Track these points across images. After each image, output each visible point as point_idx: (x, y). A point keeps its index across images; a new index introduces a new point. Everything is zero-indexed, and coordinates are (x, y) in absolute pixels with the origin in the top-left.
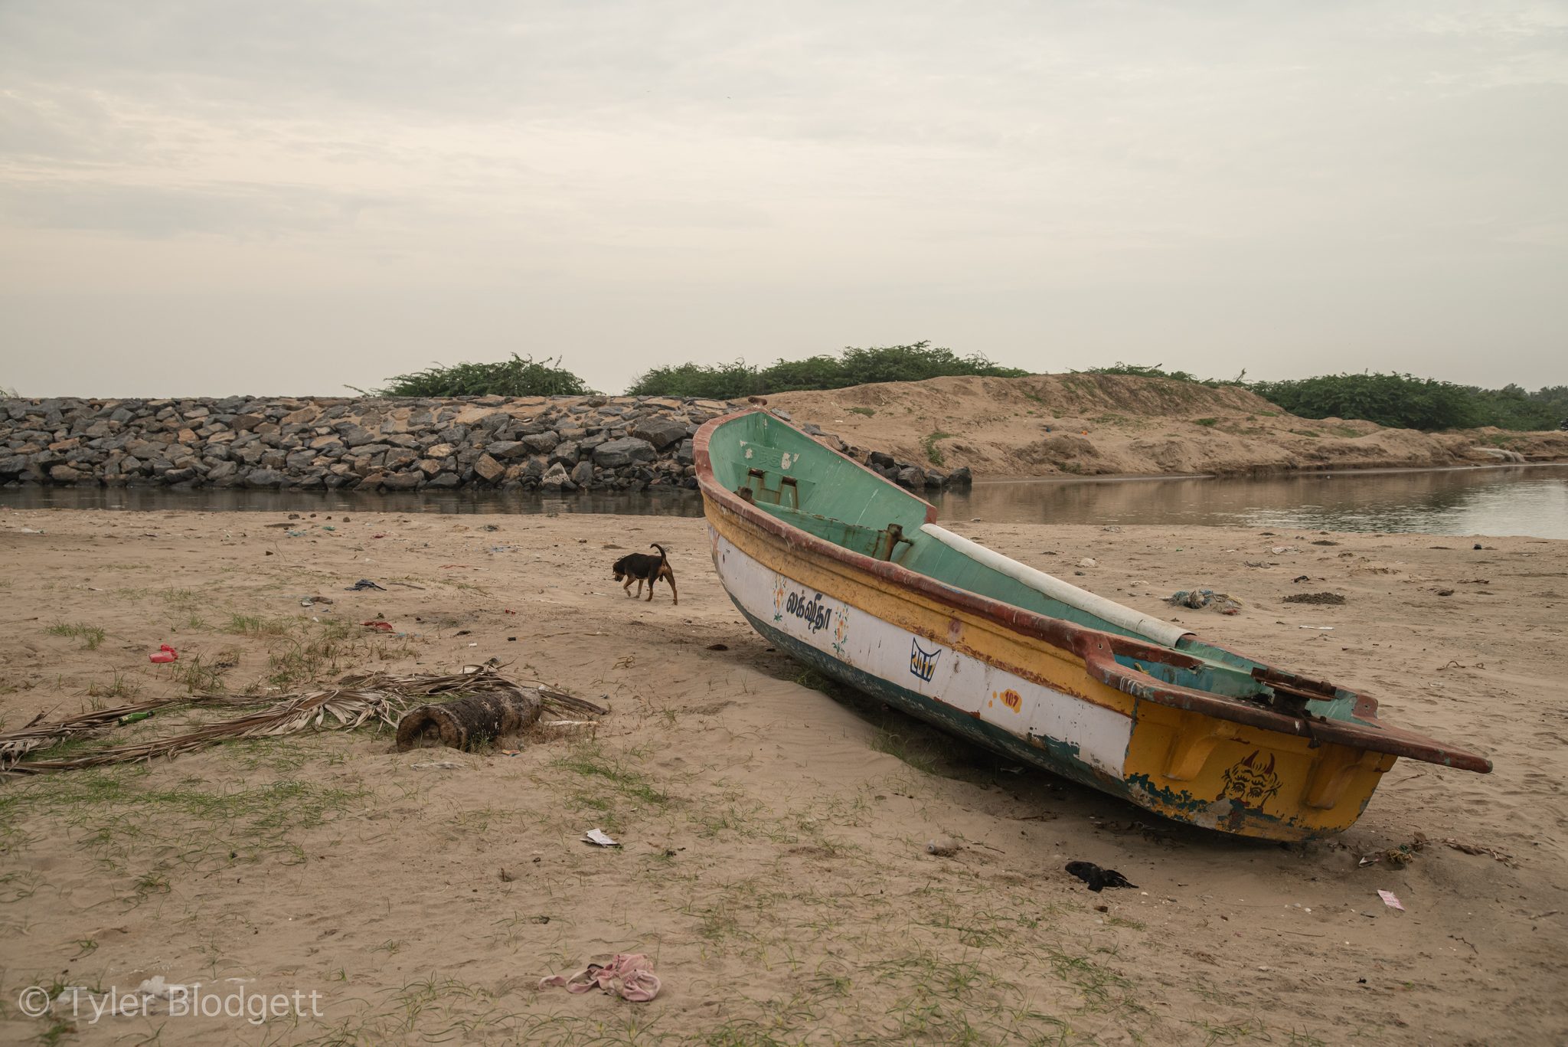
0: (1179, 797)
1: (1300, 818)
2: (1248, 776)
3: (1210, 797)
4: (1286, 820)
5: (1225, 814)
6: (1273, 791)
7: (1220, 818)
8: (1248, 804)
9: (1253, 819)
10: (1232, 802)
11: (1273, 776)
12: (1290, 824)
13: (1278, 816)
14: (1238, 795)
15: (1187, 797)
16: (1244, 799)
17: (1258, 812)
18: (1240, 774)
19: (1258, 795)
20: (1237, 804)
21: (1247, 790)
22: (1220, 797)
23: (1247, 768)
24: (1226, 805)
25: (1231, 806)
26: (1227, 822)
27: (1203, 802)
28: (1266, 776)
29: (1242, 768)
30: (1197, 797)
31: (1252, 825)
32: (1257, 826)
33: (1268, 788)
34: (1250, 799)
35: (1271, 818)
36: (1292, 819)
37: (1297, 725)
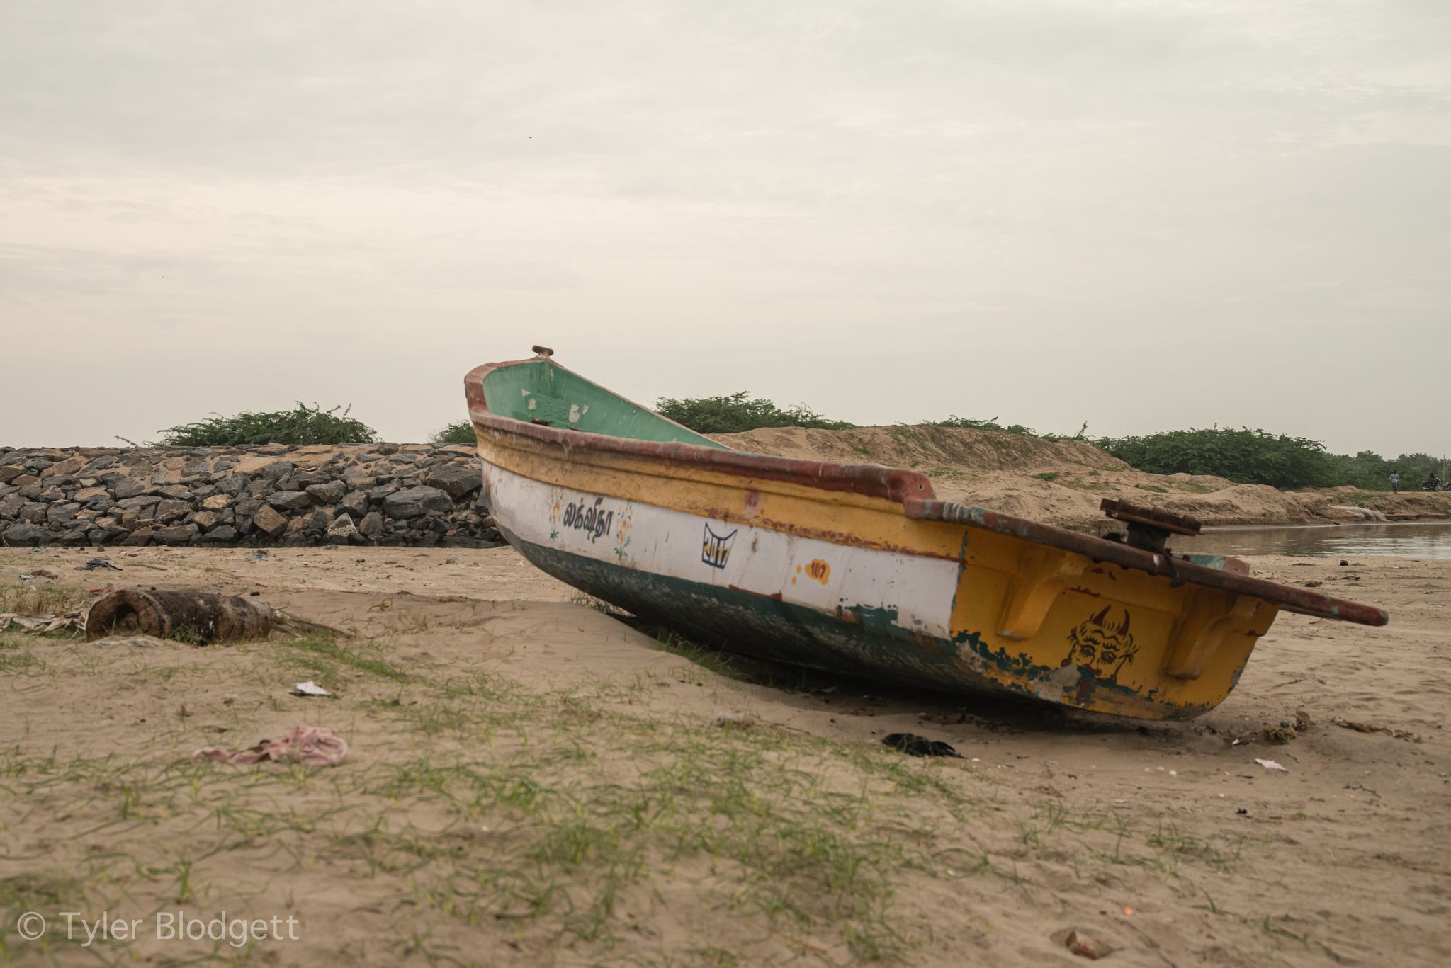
0: (1017, 662)
1: (1161, 691)
2: (1098, 637)
3: (1054, 663)
4: (1145, 693)
5: (1072, 684)
6: (1129, 656)
7: (1067, 689)
8: (1099, 672)
9: (1103, 691)
10: (1080, 669)
11: (1128, 638)
12: (1149, 699)
13: (1135, 688)
14: (1087, 660)
15: (1026, 662)
16: (1094, 666)
17: (1111, 682)
18: (1088, 634)
19: (1111, 661)
20: (1086, 671)
21: (1098, 655)
22: (1066, 663)
23: (1096, 627)
24: (1072, 672)
25: (1078, 675)
26: (1074, 694)
27: (1045, 668)
28: (1120, 638)
29: (1091, 627)
30: (1038, 662)
31: (1105, 699)
32: (1111, 701)
33: (1122, 652)
34: (1101, 666)
35: (1126, 690)
36: (1151, 692)
37: (1156, 559)
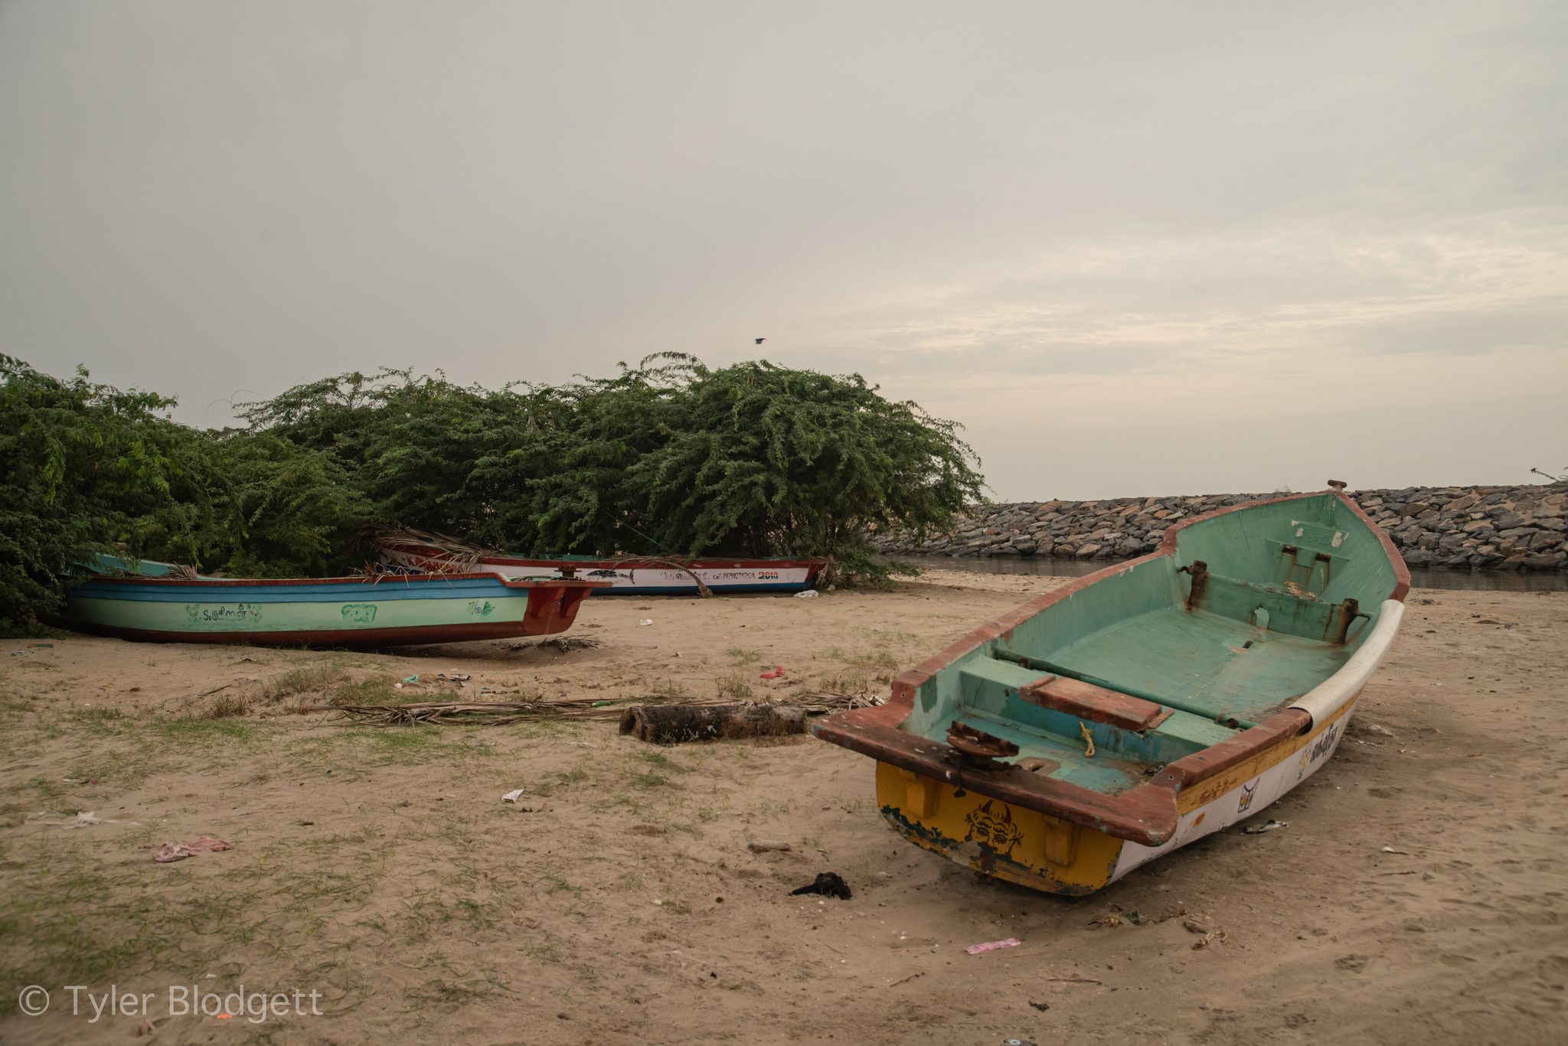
0: (931, 833)
1: (1050, 870)
2: (988, 822)
3: (960, 838)
4: (1036, 869)
5: (977, 854)
6: (1016, 840)
7: (973, 858)
8: (996, 849)
9: (1004, 865)
10: (980, 844)
11: (1012, 826)
12: (1041, 875)
13: (1027, 865)
14: (985, 839)
15: (939, 834)
16: (990, 843)
17: (1007, 858)
18: (980, 819)
19: (1003, 841)
21: (992, 836)
22: (968, 838)
23: (985, 815)
24: (974, 845)
25: (979, 849)
26: (980, 863)
27: (954, 841)
28: (1006, 825)
29: (981, 814)
30: (947, 834)
31: (1005, 870)
32: (1009, 872)
33: (1010, 836)
34: (996, 845)
35: (1021, 866)
36: (1042, 870)
